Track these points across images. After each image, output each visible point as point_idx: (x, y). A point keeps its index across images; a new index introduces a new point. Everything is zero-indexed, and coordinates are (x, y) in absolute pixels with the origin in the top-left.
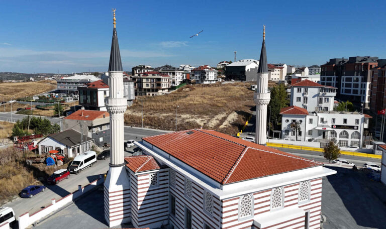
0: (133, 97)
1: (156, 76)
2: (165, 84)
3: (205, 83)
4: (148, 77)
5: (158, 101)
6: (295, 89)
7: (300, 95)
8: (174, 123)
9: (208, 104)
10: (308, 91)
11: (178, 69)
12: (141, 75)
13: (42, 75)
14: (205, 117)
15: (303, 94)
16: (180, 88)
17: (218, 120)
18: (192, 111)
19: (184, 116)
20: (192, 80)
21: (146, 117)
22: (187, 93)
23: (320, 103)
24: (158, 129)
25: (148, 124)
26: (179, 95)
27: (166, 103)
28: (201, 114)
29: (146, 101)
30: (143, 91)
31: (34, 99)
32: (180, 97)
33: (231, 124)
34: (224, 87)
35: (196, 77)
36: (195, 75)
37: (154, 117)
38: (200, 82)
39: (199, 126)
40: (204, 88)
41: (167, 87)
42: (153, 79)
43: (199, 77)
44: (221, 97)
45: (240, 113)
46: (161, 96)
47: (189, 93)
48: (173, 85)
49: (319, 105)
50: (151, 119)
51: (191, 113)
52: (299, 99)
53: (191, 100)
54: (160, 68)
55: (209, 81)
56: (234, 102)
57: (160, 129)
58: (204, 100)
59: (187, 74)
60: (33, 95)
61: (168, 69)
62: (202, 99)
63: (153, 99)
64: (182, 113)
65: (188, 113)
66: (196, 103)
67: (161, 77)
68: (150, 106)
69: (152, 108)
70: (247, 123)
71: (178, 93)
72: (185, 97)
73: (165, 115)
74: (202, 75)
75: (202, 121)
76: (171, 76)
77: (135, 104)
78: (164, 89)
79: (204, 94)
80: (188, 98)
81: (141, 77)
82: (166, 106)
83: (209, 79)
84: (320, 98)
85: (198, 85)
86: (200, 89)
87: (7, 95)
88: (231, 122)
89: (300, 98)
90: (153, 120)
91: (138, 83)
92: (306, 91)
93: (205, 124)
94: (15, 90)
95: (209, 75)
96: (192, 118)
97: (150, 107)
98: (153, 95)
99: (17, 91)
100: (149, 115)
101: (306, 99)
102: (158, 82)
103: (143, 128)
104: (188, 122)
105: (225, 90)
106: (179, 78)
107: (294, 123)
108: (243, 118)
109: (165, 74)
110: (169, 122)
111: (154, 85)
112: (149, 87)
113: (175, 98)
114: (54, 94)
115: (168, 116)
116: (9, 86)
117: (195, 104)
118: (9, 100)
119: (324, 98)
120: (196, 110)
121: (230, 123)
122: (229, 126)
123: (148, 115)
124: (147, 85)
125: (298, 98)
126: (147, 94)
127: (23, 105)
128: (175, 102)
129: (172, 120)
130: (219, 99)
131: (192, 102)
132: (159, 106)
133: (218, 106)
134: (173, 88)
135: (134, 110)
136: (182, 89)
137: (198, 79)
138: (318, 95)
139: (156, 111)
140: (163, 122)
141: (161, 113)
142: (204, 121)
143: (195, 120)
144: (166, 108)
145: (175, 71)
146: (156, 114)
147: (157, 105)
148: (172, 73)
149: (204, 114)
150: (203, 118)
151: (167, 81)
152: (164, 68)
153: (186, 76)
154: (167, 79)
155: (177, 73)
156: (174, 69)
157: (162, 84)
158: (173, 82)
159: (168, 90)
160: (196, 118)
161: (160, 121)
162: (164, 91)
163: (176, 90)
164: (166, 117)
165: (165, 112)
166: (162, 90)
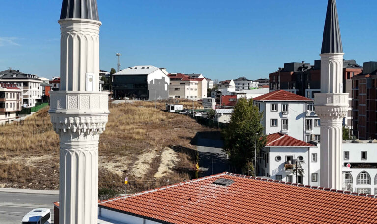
2: (11, 103)
6: (268, 106)
7: (276, 115)
9: (115, 136)
10: (289, 109)
11: (33, 77)
14: (119, 158)
15: (282, 114)
17: (148, 163)
23: (308, 128)
24: (28, 187)
27: (29, 136)
28: (110, 154)
33: (173, 170)
34: (121, 107)
37: (13, 165)
41: (16, 109)
44: (128, 124)
45: (177, 149)
48: (25, 106)
49: (307, 131)
52: (274, 122)
56: (157, 130)
57: (32, 188)
59: (45, 87)
61: (14, 76)
67: (6, 90)
69: (2, 147)
70: (199, 168)
75: (118, 166)
76: (21, 89)
78: (9, 113)
82: (32, 142)
84: (308, 120)
88: (171, 167)
89: (276, 120)
90: (12, 171)
92: (285, 108)
93: (125, 172)
101: (285, 122)
105: (126, 112)
106: (35, 92)
107: (290, 162)
108: (188, 159)
109: (11, 85)
110: (49, 173)
115: (44, 162)
119: (313, 119)
121: (170, 169)
122: (171, 174)
125: (273, 120)
129: (54, 167)
130: (128, 127)
132: (18, 142)
133: (135, 139)
138: (304, 115)
139: (13, 152)
140: (36, 172)
141: (26, 156)
142: (120, 166)
143: (102, 166)
144: (34, 146)
145: (30, 80)
146: (14, 158)
147: (11, 141)
148: (22, 84)
149: (115, 153)
150: (118, 161)
151: (16, 98)
152: (5, 75)
153: (43, 91)
154: (15, 94)
155: (32, 83)
156: (25, 76)
157: (7, 103)
158: (24, 100)
159: (17, 115)
160: (104, 162)
161: (29, 171)
162: (9, 116)
163: (32, 113)
164: (40, 164)
165: (33, 153)
166: (5, 115)
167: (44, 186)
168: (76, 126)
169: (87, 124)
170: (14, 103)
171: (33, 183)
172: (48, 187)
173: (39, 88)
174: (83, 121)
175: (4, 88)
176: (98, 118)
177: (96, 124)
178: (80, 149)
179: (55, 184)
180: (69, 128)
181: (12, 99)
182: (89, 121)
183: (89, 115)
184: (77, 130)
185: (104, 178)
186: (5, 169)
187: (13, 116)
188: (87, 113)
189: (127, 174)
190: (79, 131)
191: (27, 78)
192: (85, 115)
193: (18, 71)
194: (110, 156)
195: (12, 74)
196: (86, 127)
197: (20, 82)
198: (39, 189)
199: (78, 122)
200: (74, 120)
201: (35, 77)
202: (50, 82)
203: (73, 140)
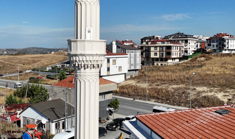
0: (139, 67)
1: (166, 44)
2: (176, 52)
3: (224, 52)
4: (156, 45)
5: (167, 71)
8: (187, 97)
9: (232, 75)
11: (191, 37)
12: (149, 43)
13: (62, 50)
14: (228, 90)
16: (193, 57)
18: (211, 82)
19: (199, 89)
20: (208, 50)
21: (152, 89)
22: (203, 63)
25: (153, 97)
26: (192, 65)
27: (176, 73)
28: (223, 87)
29: (153, 70)
30: (151, 60)
31: (48, 69)
32: (194, 66)
35: (214, 45)
36: (212, 44)
37: (162, 89)
38: (218, 51)
39: (222, 103)
40: (223, 58)
41: (178, 56)
42: (163, 47)
43: (217, 46)
46: (171, 66)
47: (204, 63)
48: (186, 54)
50: (158, 91)
51: (209, 85)
53: (209, 70)
54: (170, 36)
55: (229, 50)
58: (225, 70)
59: (202, 43)
60: (47, 65)
61: (180, 36)
62: (223, 69)
63: (162, 69)
64: (198, 85)
65: (205, 86)
66: (216, 73)
67: (172, 45)
68: (158, 76)
69: (160, 78)
71: (191, 62)
72: (201, 66)
73: (175, 86)
74: (220, 43)
75: (226, 96)
76: (183, 44)
77: (141, 74)
78: (175, 59)
79: (225, 63)
80: (204, 68)
81: (149, 45)
82: (176, 76)
83: (229, 48)
85: (216, 54)
86: (219, 58)
87: (25, 66)
90: (160, 93)
91: (145, 52)
93: (229, 100)
94: (33, 60)
95: (230, 44)
96: (211, 91)
97: (156, 78)
98: (162, 65)
99: (34, 62)
100: (156, 87)
102: (168, 51)
103: (148, 102)
104: (205, 97)
106: (192, 47)
109: (177, 42)
110: (180, 96)
111: (163, 54)
112: (158, 56)
113: (187, 68)
114: (65, 65)
115: (179, 89)
116: (29, 57)
117: (214, 75)
118: (26, 70)
120: (216, 82)
123: (154, 86)
124: (156, 54)
126: (155, 64)
127: (37, 74)
128: (188, 71)
129: (183, 93)
131: (210, 72)
132: (168, 76)
134: (185, 58)
135: (139, 80)
136: (196, 58)
137: (215, 48)
139: (163, 81)
140: (172, 95)
141: (170, 85)
142: (227, 96)
143: (215, 95)
144: (176, 79)
145: (188, 39)
146: (163, 85)
147: (165, 75)
148: (184, 41)
149: (228, 87)
150: (227, 92)
151: (179, 50)
152: (175, 36)
153: (200, 45)
154: (179, 47)
155: (191, 41)
156: (186, 36)
157: (173, 53)
158: (185, 51)
159: (180, 60)
160: (216, 92)
161: (169, 94)
162: (175, 60)
163: (189, 59)
164: (176, 90)
165: (174, 83)
166: (172, 60)
167: (175, 104)
168: (77, 62)
169: (83, 61)
170: (177, 53)
171: (170, 101)
172: (178, 104)
173: (195, 44)
174: (81, 59)
175: (171, 43)
176: (91, 57)
177: (91, 61)
178: (82, 78)
179: (182, 103)
180: (74, 63)
181: (176, 50)
182: (84, 59)
183: (84, 55)
184: (78, 65)
185: (213, 102)
186: (157, 91)
187: (177, 60)
188: (82, 54)
189: (230, 102)
190: (80, 66)
191: (187, 38)
192: (81, 55)
193: (183, 33)
194: (223, 88)
195: (178, 35)
196: (83, 64)
197: (183, 40)
198: (172, 105)
199: (77, 59)
200: (76, 59)
201: (193, 37)
202: (207, 39)
203: (78, 71)
